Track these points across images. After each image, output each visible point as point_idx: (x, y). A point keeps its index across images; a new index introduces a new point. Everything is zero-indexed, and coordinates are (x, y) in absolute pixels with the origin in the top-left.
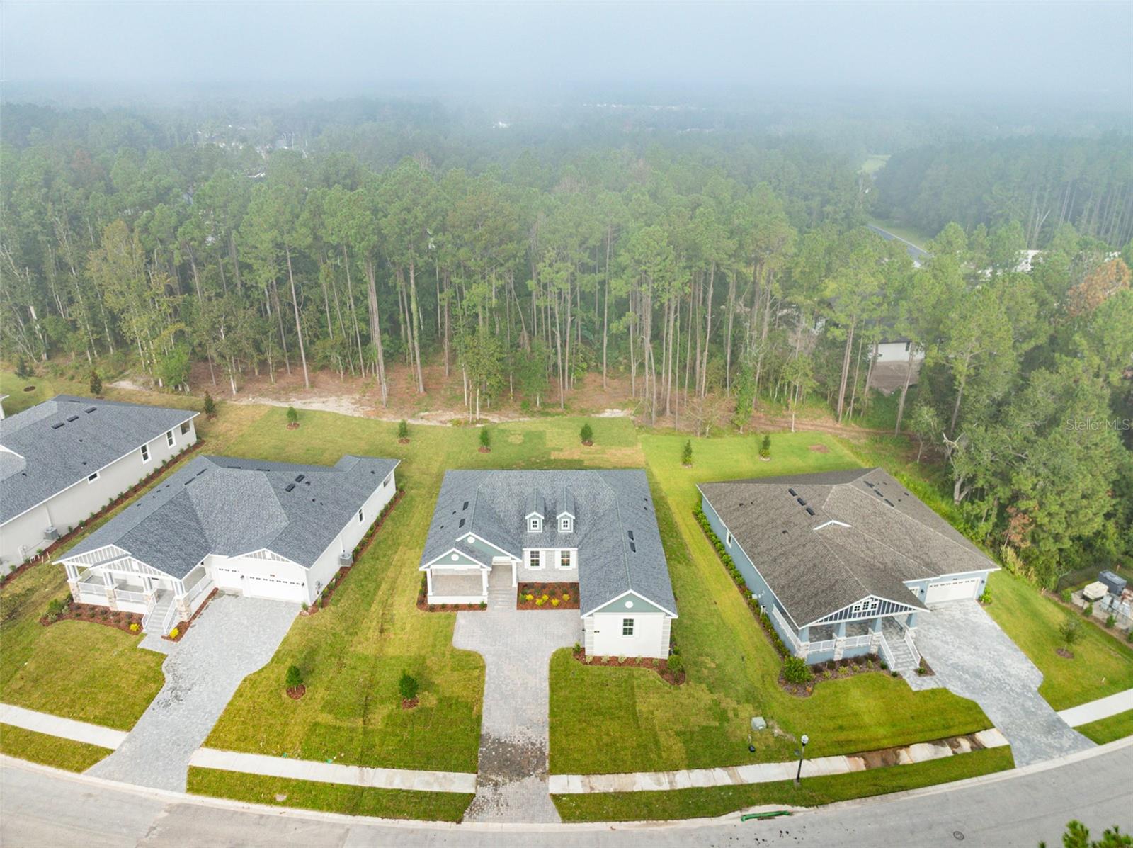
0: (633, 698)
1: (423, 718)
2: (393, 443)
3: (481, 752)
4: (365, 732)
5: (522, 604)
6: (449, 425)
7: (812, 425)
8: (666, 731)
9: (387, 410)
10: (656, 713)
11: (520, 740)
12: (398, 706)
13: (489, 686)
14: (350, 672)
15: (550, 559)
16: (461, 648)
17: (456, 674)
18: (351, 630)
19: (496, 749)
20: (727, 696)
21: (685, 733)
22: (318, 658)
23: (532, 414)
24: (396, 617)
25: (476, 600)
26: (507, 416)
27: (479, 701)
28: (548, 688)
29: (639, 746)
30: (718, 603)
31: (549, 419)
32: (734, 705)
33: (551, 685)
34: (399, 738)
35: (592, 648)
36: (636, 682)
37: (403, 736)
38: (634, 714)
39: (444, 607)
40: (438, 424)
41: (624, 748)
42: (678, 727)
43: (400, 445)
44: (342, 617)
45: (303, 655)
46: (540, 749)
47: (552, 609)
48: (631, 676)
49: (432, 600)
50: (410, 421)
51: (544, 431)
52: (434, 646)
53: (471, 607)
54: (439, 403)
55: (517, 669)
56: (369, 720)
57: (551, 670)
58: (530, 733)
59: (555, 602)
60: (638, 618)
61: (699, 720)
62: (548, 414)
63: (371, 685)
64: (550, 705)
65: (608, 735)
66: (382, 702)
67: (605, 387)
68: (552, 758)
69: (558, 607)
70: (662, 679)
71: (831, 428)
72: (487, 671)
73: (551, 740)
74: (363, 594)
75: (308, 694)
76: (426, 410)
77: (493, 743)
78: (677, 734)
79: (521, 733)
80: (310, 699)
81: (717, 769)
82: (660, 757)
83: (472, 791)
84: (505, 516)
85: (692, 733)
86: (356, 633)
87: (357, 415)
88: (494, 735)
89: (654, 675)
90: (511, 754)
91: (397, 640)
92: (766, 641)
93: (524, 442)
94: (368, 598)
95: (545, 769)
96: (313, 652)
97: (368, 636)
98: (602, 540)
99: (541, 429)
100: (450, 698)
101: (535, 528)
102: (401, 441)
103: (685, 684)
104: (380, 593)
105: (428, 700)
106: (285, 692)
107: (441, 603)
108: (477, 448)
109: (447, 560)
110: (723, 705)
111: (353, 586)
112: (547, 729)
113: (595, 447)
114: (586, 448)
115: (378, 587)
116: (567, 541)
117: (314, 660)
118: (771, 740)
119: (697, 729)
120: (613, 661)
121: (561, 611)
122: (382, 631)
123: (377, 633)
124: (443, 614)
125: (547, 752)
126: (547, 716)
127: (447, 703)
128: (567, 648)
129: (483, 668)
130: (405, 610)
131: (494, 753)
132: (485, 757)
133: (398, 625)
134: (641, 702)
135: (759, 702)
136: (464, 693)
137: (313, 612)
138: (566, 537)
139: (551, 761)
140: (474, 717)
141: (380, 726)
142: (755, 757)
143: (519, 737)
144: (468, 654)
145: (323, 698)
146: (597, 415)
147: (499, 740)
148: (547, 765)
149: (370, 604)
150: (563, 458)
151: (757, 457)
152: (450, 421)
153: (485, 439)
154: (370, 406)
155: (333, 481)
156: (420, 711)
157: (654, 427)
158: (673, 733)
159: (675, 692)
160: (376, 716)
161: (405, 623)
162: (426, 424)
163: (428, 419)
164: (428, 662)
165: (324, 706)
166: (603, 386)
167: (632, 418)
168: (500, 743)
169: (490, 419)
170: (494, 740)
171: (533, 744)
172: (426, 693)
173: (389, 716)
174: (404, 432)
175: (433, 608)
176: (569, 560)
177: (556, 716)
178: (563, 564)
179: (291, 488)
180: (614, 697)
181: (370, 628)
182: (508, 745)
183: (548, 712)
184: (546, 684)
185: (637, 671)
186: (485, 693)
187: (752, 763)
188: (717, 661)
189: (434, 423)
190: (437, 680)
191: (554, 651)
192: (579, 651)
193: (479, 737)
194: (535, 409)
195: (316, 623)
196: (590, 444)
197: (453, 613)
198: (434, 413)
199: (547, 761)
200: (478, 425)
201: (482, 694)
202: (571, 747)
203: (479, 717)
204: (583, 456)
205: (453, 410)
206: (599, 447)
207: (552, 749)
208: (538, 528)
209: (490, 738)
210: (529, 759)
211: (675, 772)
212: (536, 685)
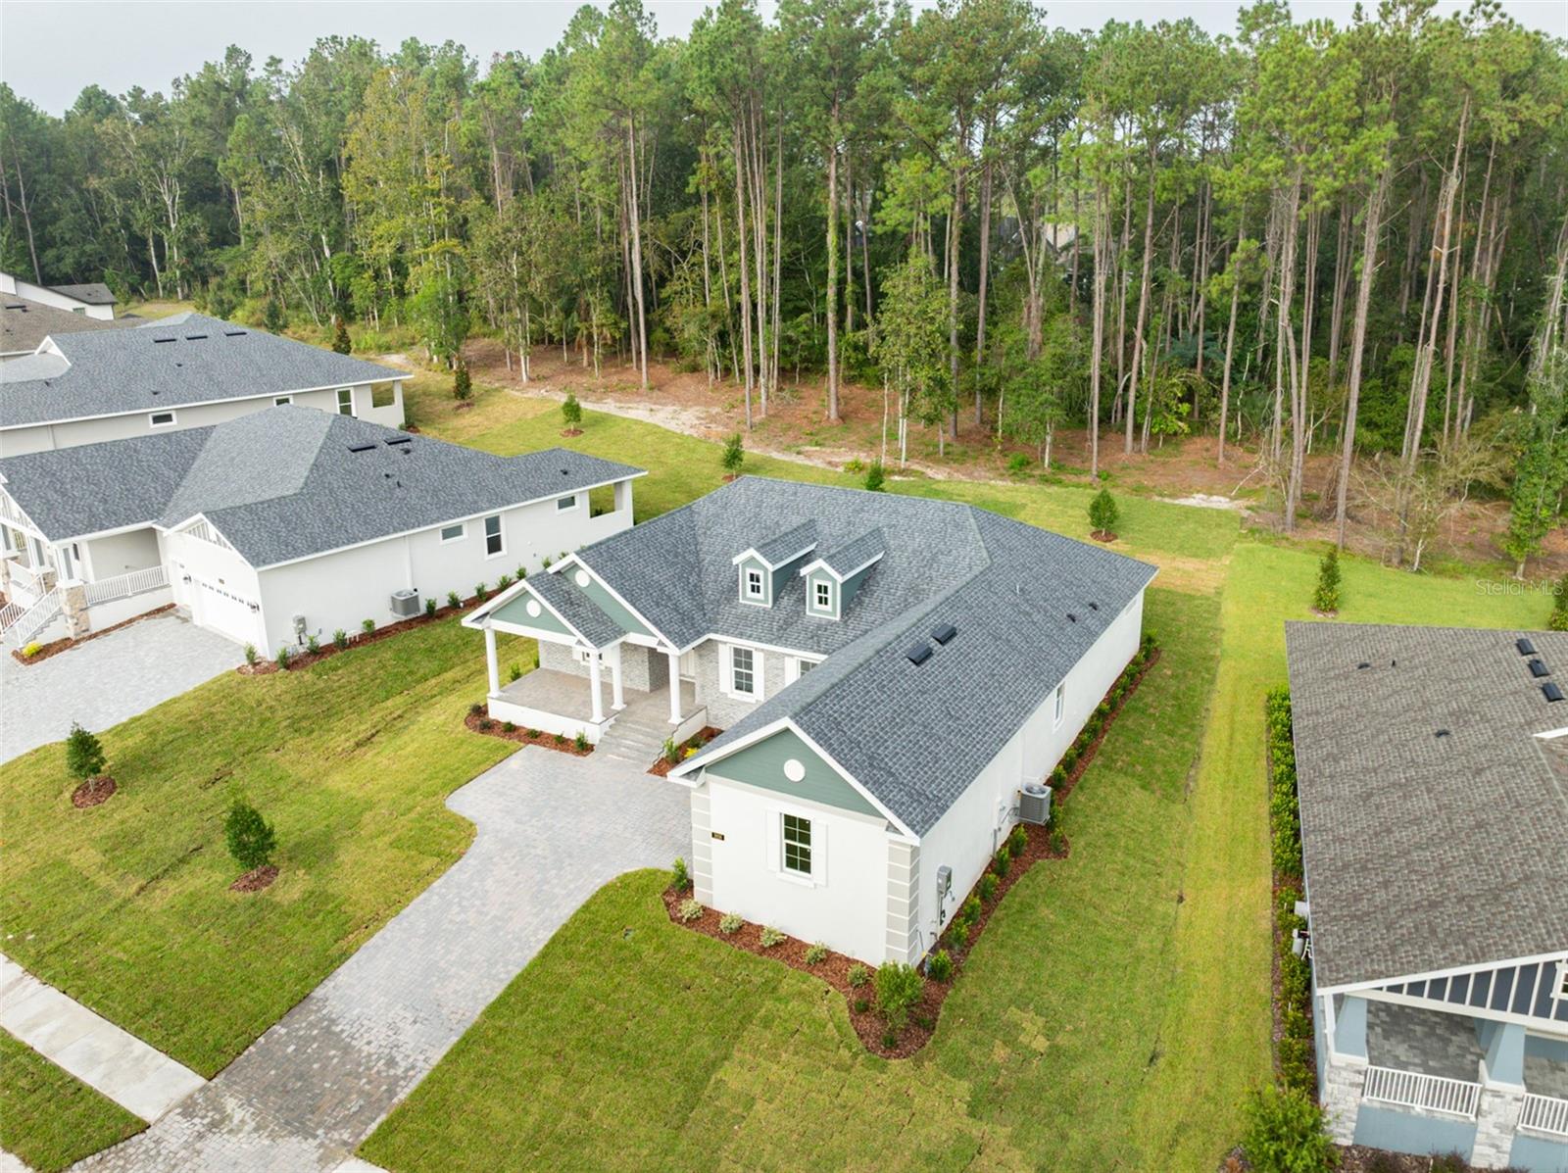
0: (728, 1046)
1: (241, 919)
3: (271, 1035)
4: (119, 909)
10: (758, 1106)
11: (372, 1042)
15: (775, 677)
16: (456, 810)
17: (391, 853)
18: (304, 724)
19: (305, 1042)
20: (1017, 1140)
22: (191, 751)
23: (1023, 478)
25: (570, 729)
26: (968, 474)
27: (374, 922)
28: (540, 946)
30: (1188, 900)
35: (709, 884)
36: (768, 1007)
38: (698, 1086)
39: (510, 729)
40: (821, 465)
44: (312, 696)
46: (394, 1082)
48: (771, 988)
49: (495, 707)
51: (1024, 504)
52: (411, 791)
53: (561, 742)
54: (853, 438)
55: (518, 885)
56: (155, 889)
57: (586, 908)
58: (409, 1035)
60: (827, 824)
65: (584, 1114)
66: (214, 863)
68: (399, 1114)
70: (845, 1024)
72: (455, 867)
73: (436, 1071)
74: (396, 675)
75: (106, 806)
76: (818, 445)
77: (314, 1025)
79: (392, 1026)
80: (101, 815)
83: (148, 1114)
86: (310, 731)
87: (692, 433)
88: (333, 1007)
89: (841, 1003)
90: (324, 1067)
91: (368, 764)
94: (399, 685)
95: (357, 1135)
96: (194, 737)
97: (330, 744)
100: (330, 897)
101: (755, 595)
102: (728, 478)
103: (908, 1062)
105: (290, 887)
107: (504, 720)
109: (518, 613)
112: (455, 1039)
115: (439, 671)
117: (181, 751)
120: (744, 932)
122: (363, 743)
123: (350, 745)
124: (498, 740)
125: (402, 1095)
126: (482, 1008)
127: (317, 905)
129: (454, 858)
130: (441, 718)
131: (291, 1049)
132: (265, 1050)
133: (401, 740)
134: (742, 1064)
136: (366, 897)
137: (264, 671)
138: (818, 628)
139: (389, 1123)
141: (156, 908)
143: (379, 1033)
144: (455, 823)
145: (123, 822)
146: (1167, 500)
147: (332, 1022)
148: (373, 1126)
152: (848, 464)
154: (726, 425)
156: (254, 903)
159: (859, 1072)
160: (173, 886)
161: (413, 740)
162: (798, 461)
163: (807, 456)
164: (367, 817)
165: (108, 837)
167: (1246, 514)
168: (328, 1031)
170: (322, 1020)
171: (391, 1062)
172: (301, 873)
173: (193, 895)
177: (500, 1017)
179: (364, 448)
180: (679, 1024)
181: (347, 732)
182: (339, 1041)
183: (492, 999)
184: (544, 934)
185: (792, 980)
186: (407, 911)
189: (819, 463)
190: (347, 854)
191: (630, 870)
192: (678, 886)
193: (301, 1000)
196: (1110, 537)
197: (515, 745)
198: (828, 450)
199: (383, 1117)
201: (398, 911)
202: (468, 1106)
203: (345, 956)
205: (865, 450)
207: (419, 1092)
208: (761, 595)
209: (319, 1010)
210: (349, 1094)
212: (523, 929)
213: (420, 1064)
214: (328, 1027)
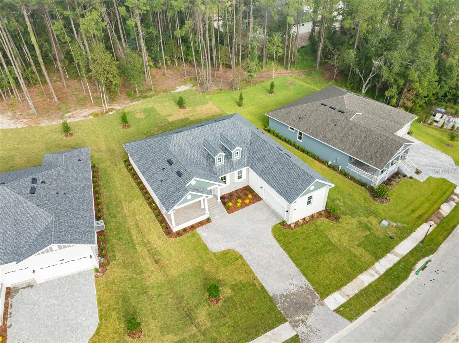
0: (327, 237)
1: (231, 305)
2: (61, 139)
3: (279, 307)
4: (204, 333)
5: (230, 210)
6: (91, 117)
8: (353, 247)
9: (40, 118)
10: (341, 240)
11: (293, 289)
12: (209, 306)
13: (253, 266)
14: (159, 299)
15: (232, 178)
16: (219, 251)
17: (229, 268)
18: (137, 271)
19: (285, 301)
20: (360, 216)
21: (360, 243)
22: (132, 302)
23: (138, 99)
24: (159, 249)
26: (124, 104)
27: (255, 278)
29: (348, 261)
32: (366, 219)
33: (284, 249)
34: (227, 325)
35: (292, 219)
36: (322, 228)
37: (228, 323)
38: (333, 245)
39: (185, 230)
40: (83, 119)
41: (344, 265)
42: (357, 242)
43: (68, 138)
44: (125, 265)
45: (120, 305)
46: (307, 288)
47: (247, 206)
49: (175, 228)
51: (153, 107)
52: (201, 257)
53: (201, 224)
54: (73, 105)
55: (260, 249)
56: (198, 324)
57: (278, 241)
58: (295, 282)
59: (247, 201)
60: (314, 194)
61: (361, 234)
63: (180, 300)
64: (293, 261)
65: (331, 263)
66: (196, 307)
67: (166, 75)
68: (316, 289)
69: (250, 203)
70: (330, 221)
72: (245, 258)
73: (309, 280)
74: (126, 244)
75: (145, 329)
76: (68, 112)
77: (281, 298)
78: (359, 245)
79: (290, 284)
80: (149, 331)
81: (387, 255)
82: (361, 261)
83: (295, 333)
85: (363, 242)
86: (142, 271)
87: (20, 126)
88: (278, 293)
89: (324, 220)
90: (295, 299)
91: (172, 263)
93: (146, 116)
94: (130, 244)
95: (318, 298)
96: (125, 299)
97: (151, 269)
99: (151, 106)
100: (236, 285)
101: (220, 163)
102: (66, 136)
103: (340, 219)
104: (135, 238)
105: (226, 292)
106: (128, 337)
107: (182, 228)
108: (121, 127)
109: (186, 201)
110: (363, 222)
111: (114, 241)
112: (302, 275)
113: (188, 109)
114: (183, 111)
115: (130, 235)
116: (240, 164)
117: (130, 304)
118: (395, 229)
119: (363, 239)
120: (303, 222)
121: (253, 205)
122: (157, 262)
123: (155, 265)
124: (189, 234)
125: (312, 288)
126: (296, 268)
127: (236, 287)
128: (276, 225)
129: (241, 256)
130: (161, 242)
131: (286, 304)
132: (284, 309)
133: (165, 253)
136: (242, 277)
137: (104, 271)
138: (238, 162)
139: (318, 293)
140: (260, 289)
141: (208, 324)
142: (396, 241)
143: (291, 288)
144: (226, 253)
145: (156, 326)
146: (175, 91)
147: (282, 294)
148: (317, 295)
149: (134, 247)
151: (268, 94)
152: (91, 115)
153: (124, 120)
154: (25, 118)
156: (225, 301)
158: (356, 247)
159: (340, 225)
160: (201, 319)
161: (168, 251)
163: (73, 117)
164: (206, 269)
165: (162, 332)
167: (194, 88)
169: (114, 107)
170: (280, 296)
171: (302, 287)
172: (221, 288)
173: (209, 314)
174: (66, 129)
175: (179, 234)
177: (301, 265)
178: (239, 178)
179: (33, 191)
180: (319, 241)
181: (147, 263)
182: (289, 295)
183: (295, 265)
184: (281, 250)
185: (318, 222)
186: (254, 271)
187: (397, 244)
189: (79, 119)
190: (220, 277)
191: (271, 229)
192: (283, 224)
193: (271, 299)
194: (137, 96)
195: (112, 278)
196: (186, 107)
197: (194, 232)
198: (74, 113)
199: (316, 293)
200: (110, 113)
201: (253, 273)
202: (321, 278)
203: (262, 287)
205: (86, 108)
206: (190, 109)
207: (313, 285)
209: (277, 296)
210: (306, 297)
211: (373, 266)
212: (277, 253)
213: (305, 283)
214: (283, 296)
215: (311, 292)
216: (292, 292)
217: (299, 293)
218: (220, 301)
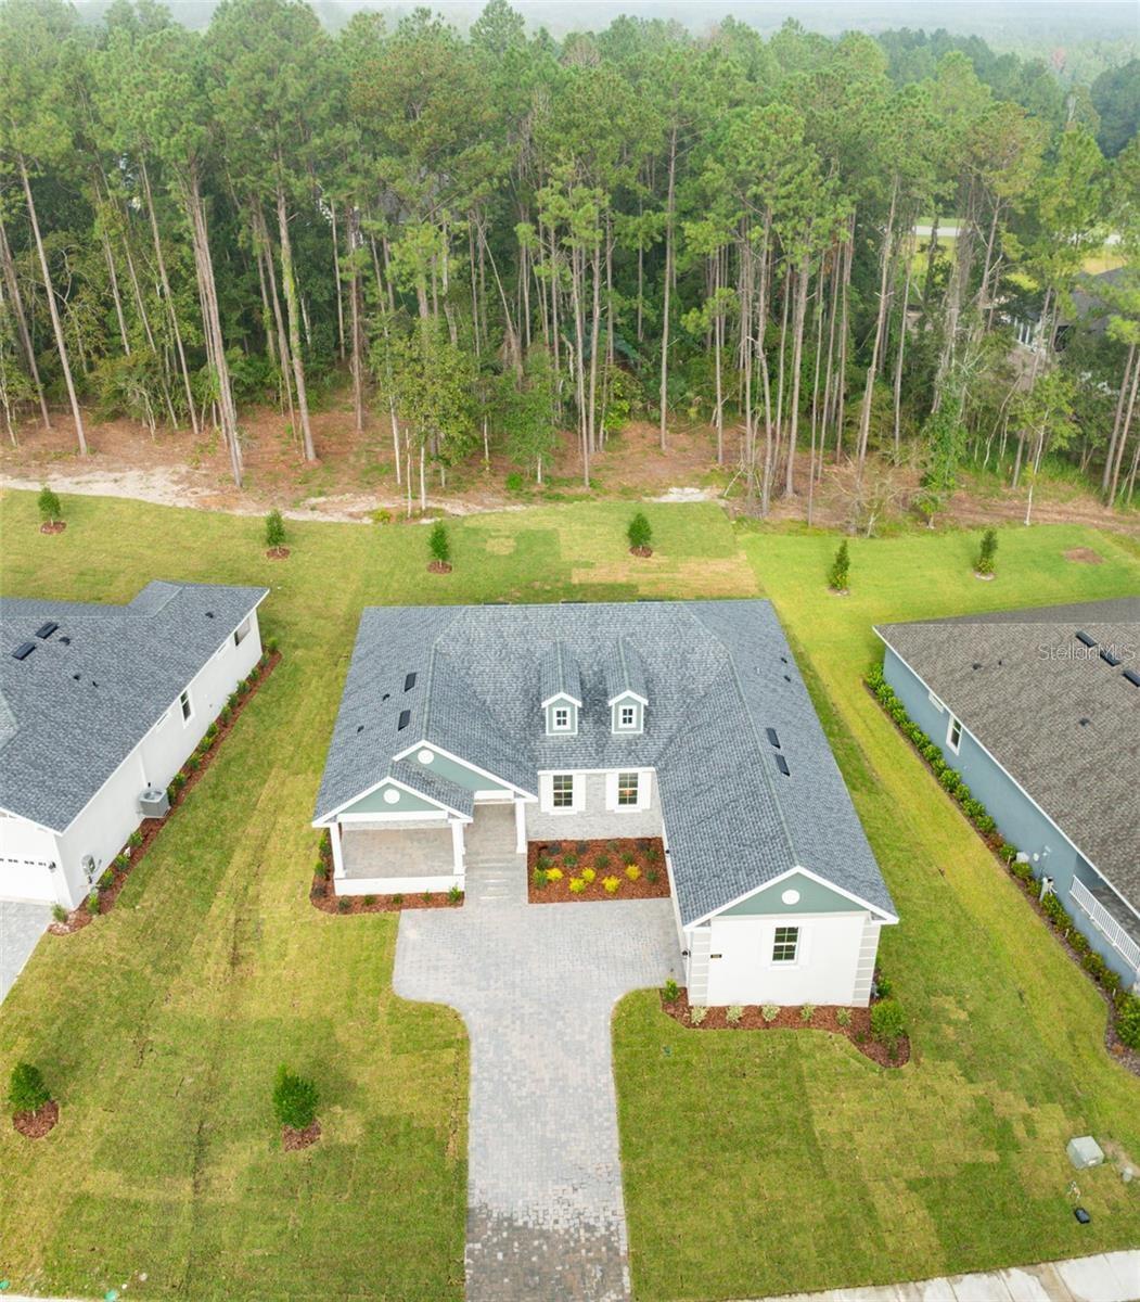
0: (805, 1104)
1: (332, 1172)
2: (255, 558)
3: (471, 1253)
4: (199, 1215)
5: (540, 890)
6: (367, 521)
7: (1060, 513)
8: (885, 1179)
9: (242, 495)
10: (858, 1136)
11: (558, 1220)
12: (273, 1145)
13: (480, 1089)
14: (163, 1061)
15: (595, 791)
16: (414, 998)
17: (403, 1060)
18: (164, 963)
19: (505, 1245)
20: (1003, 1086)
21: (927, 1183)
22: (89, 1034)
23: (530, 499)
24: (266, 928)
25: (440, 885)
26: (481, 503)
27: (459, 1126)
28: (612, 1088)
29: (830, 1220)
31: (563, 507)
32: (1023, 1107)
33: (619, 1079)
34: (278, 1226)
35: (704, 990)
36: (806, 1065)
37: (286, 1220)
38: (811, 1142)
39: (370, 902)
40: (345, 520)
41: (799, 1229)
42: (913, 1170)
43: (271, 561)
44: (146, 932)
45: (54, 1029)
46: (607, 1241)
47: (605, 898)
48: (793, 1049)
49: (344, 887)
50: (289, 515)
51: (555, 530)
52: (352, 994)
53: (428, 900)
54: (346, 479)
55: (541, 1044)
56: (208, 1181)
57: (617, 1044)
58: (580, 1200)
59: (611, 883)
60: (810, 927)
61: (952, 1150)
62: (558, 498)
63: (211, 1093)
64: (622, 1129)
65: (758, 1196)
66: (238, 1134)
67: (664, 447)
68: (636, 1260)
69: (618, 894)
70: (861, 1056)
71: (1094, 517)
72: (473, 1051)
73: (630, 1218)
74: (194, 878)
75: (64, 1122)
76: (321, 494)
77: (497, 1230)
78: (912, 1186)
79: (559, 1201)
80: (70, 1135)
81: (1013, 1271)
82: (881, 1247)
84: (495, 702)
85: (944, 1182)
86: (178, 968)
87: (182, 503)
88: (498, 1209)
89: (842, 1044)
90: (541, 1256)
91: (268, 981)
92: (1064, 954)
93: (517, 551)
94: (205, 886)
95: (622, 1291)
96: (76, 1017)
97: (205, 973)
98: (710, 750)
99: (550, 527)
100: (392, 1120)
101: (562, 727)
102: (271, 554)
103: (911, 1063)
104: (231, 872)
105: (343, 1126)
106: (11, 1121)
107: (364, 893)
108: (424, 565)
109: (375, 803)
110: (1000, 1110)
111: (170, 860)
112: (619, 1189)
113: (656, 558)
114: (639, 562)
115: (226, 859)
116: (631, 752)
117: (79, 1038)
118: (1120, 1190)
119: (952, 1171)
120: (753, 1016)
121: (625, 903)
122: (235, 961)
123: (225, 965)
124: (370, 917)
125: (623, 1248)
126: (616, 1156)
127: (387, 1131)
128: (648, 991)
129: (464, 1043)
130: (285, 910)
131: (500, 1256)
132: (480, 1268)
133: (272, 946)
134: (822, 1112)
135: (1074, 1098)
136: (425, 1107)
137: (80, 924)
138: (629, 743)
139: (635, 1271)
140: (450, 1165)
141: (233, 1196)
142: (1093, 1235)
143: (557, 1211)
144: (430, 1012)
145: (99, 1132)
146: (655, 500)
147: (510, 1220)
148: (626, 1280)
149: (208, 900)
150: (595, 581)
151: (969, 572)
152: (369, 513)
153: (440, 545)
154: (210, 486)
155: (122, 634)
156: (326, 1153)
157: (766, 519)
158: (902, 1185)
159: (893, 1083)
160: (223, 1171)
161: (285, 942)
162: (320, 519)
163: (324, 511)
164: (340, 1034)
165: (102, 1152)
166: (660, 445)
167: (722, 503)
168: (512, 1228)
169: (447, 507)
170: (500, 1222)
171: (590, 1228)
172: (338, 1109)
173: (255, 1170)
174: (277, 535)
175: (346, 906)
176: (635, 793)
177: (638, 1155)
178: (622, 801)
179: (26, 652)
180: (762, 1104)
181: (209, 955)
182: (531, 1231)
183: (617, 1145)
184: (607, 1079)
185: (805, 1039)
186: (473, 1104)
187: (1089, 1251)
188: (970, 1006)
189: (336, 518)
190: (362, 1075)
191: (620, 997)
192: (675, 997)
193: (464, 1215)
194: (535, 490)
195: (85, 949)
196: (648, 553)
197: (391, 916)
198: (336, 499)
199: (626, 1271)
200: (425, 521)
201: (466, 1108)
202: (679, 1231)
203: (462, 1165)
204: (635, 575)
205: (373, 493)
206: (664, 560)
207: (634, 1239)
208: (568, 726)
209: (489, 1217)
210: (583, 1266)
211: (920, 1285)
212: (585, 1081)
213: (612, 1219)
214: (510, 1225)
215: (610, 1260)
216: (544, 1227)
217: (567, 1242)
218: (312, 1147)
